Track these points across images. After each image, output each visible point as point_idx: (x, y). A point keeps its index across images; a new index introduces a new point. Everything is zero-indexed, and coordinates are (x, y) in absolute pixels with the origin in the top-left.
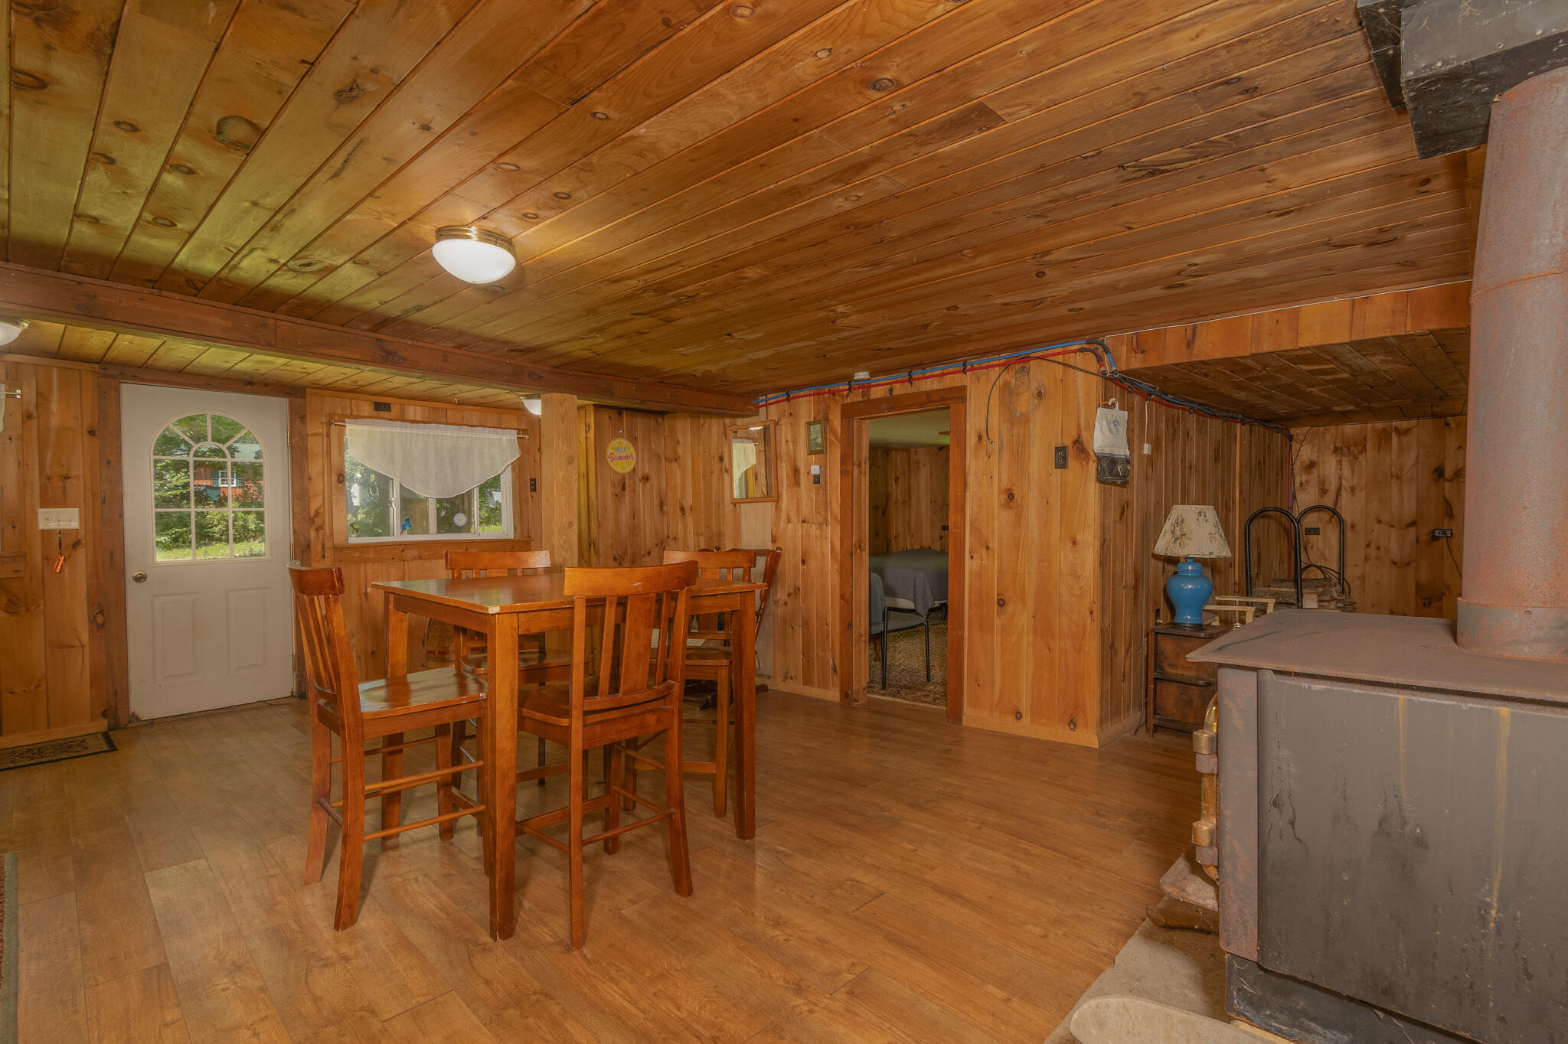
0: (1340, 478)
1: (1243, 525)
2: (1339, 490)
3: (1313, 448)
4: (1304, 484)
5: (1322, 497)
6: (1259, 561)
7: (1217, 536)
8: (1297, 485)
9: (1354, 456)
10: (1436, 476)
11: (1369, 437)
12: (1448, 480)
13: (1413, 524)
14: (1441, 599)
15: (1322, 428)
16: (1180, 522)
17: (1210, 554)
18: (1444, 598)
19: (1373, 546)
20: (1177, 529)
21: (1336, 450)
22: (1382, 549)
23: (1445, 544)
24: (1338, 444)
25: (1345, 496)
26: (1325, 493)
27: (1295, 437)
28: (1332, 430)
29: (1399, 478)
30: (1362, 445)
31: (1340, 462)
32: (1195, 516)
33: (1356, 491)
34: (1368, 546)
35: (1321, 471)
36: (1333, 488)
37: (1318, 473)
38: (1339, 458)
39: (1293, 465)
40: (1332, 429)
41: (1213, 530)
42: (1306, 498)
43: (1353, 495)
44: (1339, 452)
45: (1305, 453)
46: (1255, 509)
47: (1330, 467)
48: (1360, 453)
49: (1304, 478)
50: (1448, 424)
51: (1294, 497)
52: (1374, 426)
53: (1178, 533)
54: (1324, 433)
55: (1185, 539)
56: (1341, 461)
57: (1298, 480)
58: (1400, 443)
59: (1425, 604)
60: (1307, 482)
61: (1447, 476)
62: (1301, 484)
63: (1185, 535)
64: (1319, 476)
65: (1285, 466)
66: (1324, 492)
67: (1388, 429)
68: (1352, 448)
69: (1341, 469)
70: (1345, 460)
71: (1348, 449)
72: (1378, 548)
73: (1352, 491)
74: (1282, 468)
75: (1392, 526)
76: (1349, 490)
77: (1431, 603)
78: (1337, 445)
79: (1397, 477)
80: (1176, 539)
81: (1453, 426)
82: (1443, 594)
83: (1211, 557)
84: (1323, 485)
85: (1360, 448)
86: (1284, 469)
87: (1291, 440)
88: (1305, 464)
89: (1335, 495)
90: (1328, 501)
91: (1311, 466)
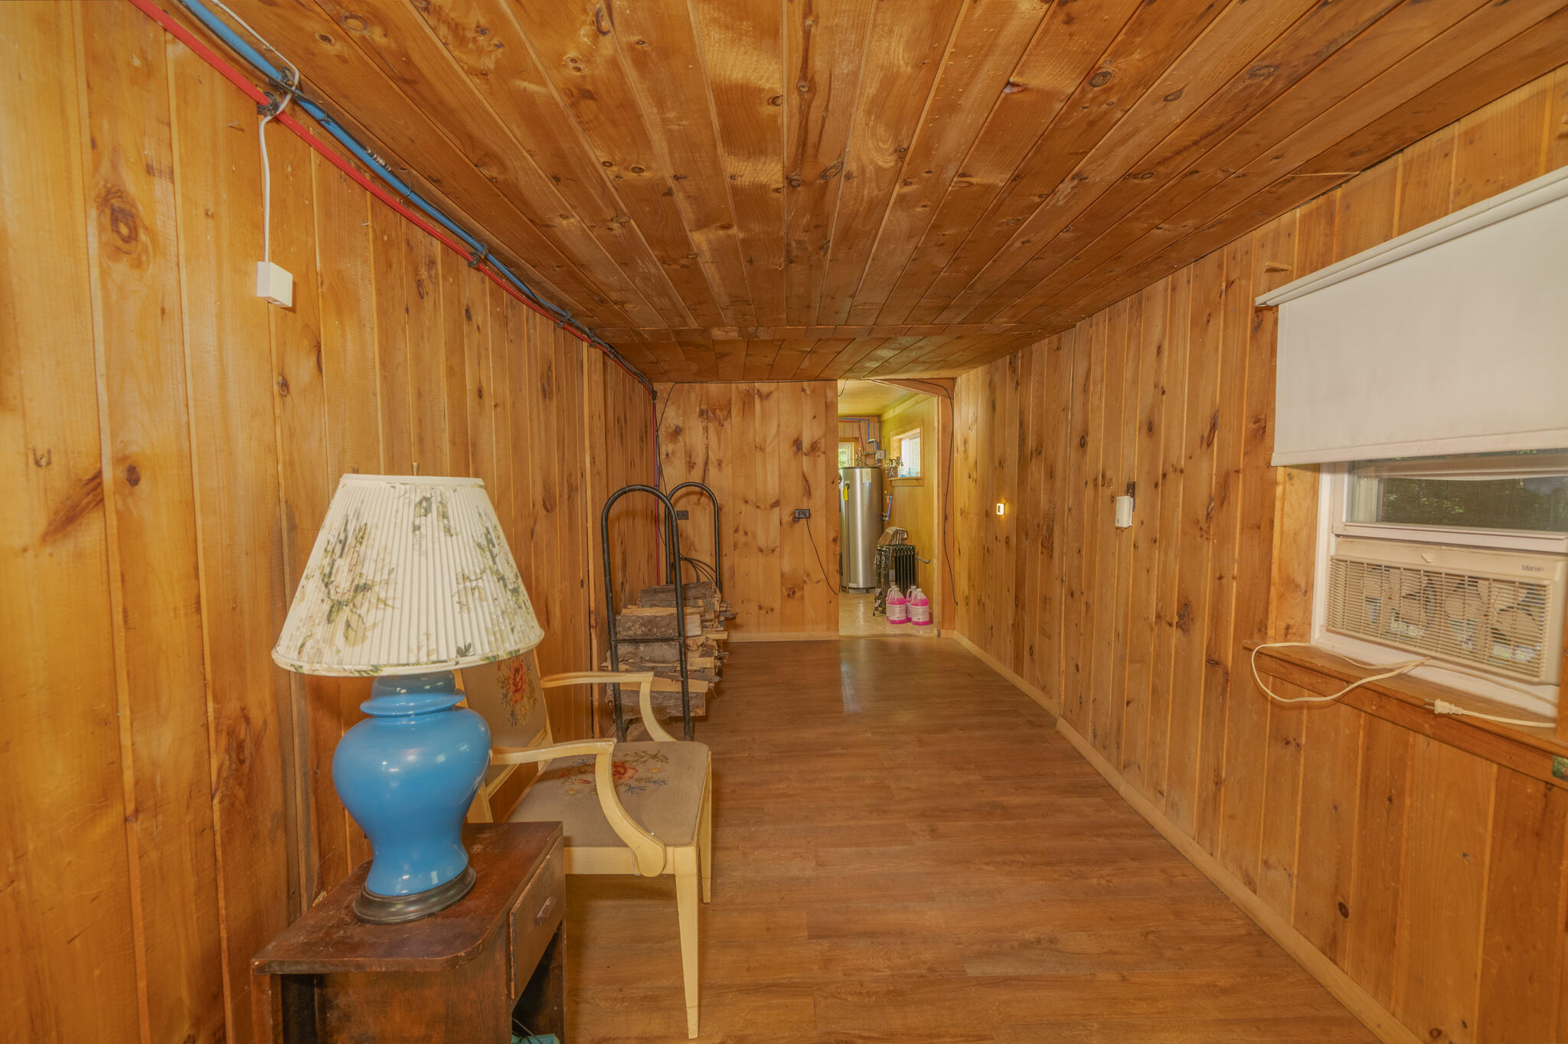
0: (707, 448)
1: (599, 515)
2: (706, 463)
3: (679, 409)
4: (670, 455)
5: (690, 472)
6: (624, 565)
7: (489, 584)
8: (663, 456)
9: (720, 422)
10: (795, 448)
11: (733, 400)
12: (806, 454)
13: (776, 504)
14: (803, 588)
15: (686, 386)
16: (353, 540)
17: (463, 652)
18: (806, 586)
19: (741, 533)
20: (343, 564)
21: (702, 413)
22: (749, 534)
23: (806, 527)
24: (704, 407)
25: (712, 471)
26: (693, 468)
27: (659, 394)
28: (697, 388)
29: (762, 450)
30: (727, 407)
31: (706, 429)
32: (408, 515)
33: (723, 465)
34: (736, 531)
35: (687, 440)
36: (700, 461)
37: (685, 442)
38: (704, 424)
39: (657, 431)
40: (697, 386)
41: (473, 562)
42: (673, 475)
43: (720, 470)
44: (705, 416)
45: (671, 416)
46: (616, 487)
47: (696, 435)
48: (726, 419)
49: (670, 448)
50: (803, 390)
51: (661, 473)
52: (737, 387)
53: (343, 581)
54: (689, 392)
55: (366, 604)
56: (707, 427)
57: (663, 451)
58: (762, 407)
59: (789, 595)
60: (673, 453)
61: (804, 450)
62: (667, 455)
63: (366, 588)
64: (685, 446)
65: (650, 431)
66: (691, 465)
67: (751, 391)
68: (718, 412)
69: (707, 438)
70: (711, 426)
71: (714, 413)
72: (746, 533)
73: (719, 465)
74: (646, 432)
75: (758, 507)
76: (716, 463)
77: (794, 593)
78: (702, 407)
79: (761, 449)
80: (336, 606)
81: (808, 392)
82: (805, 582)
83: (466, 662)
84: (690, 457)
85: (725, 413)
86: (649, 434)
87: (654, 398)
88: (670, 430)
89: (702, 470)
90: (696, 476)
91: (677, 432)
